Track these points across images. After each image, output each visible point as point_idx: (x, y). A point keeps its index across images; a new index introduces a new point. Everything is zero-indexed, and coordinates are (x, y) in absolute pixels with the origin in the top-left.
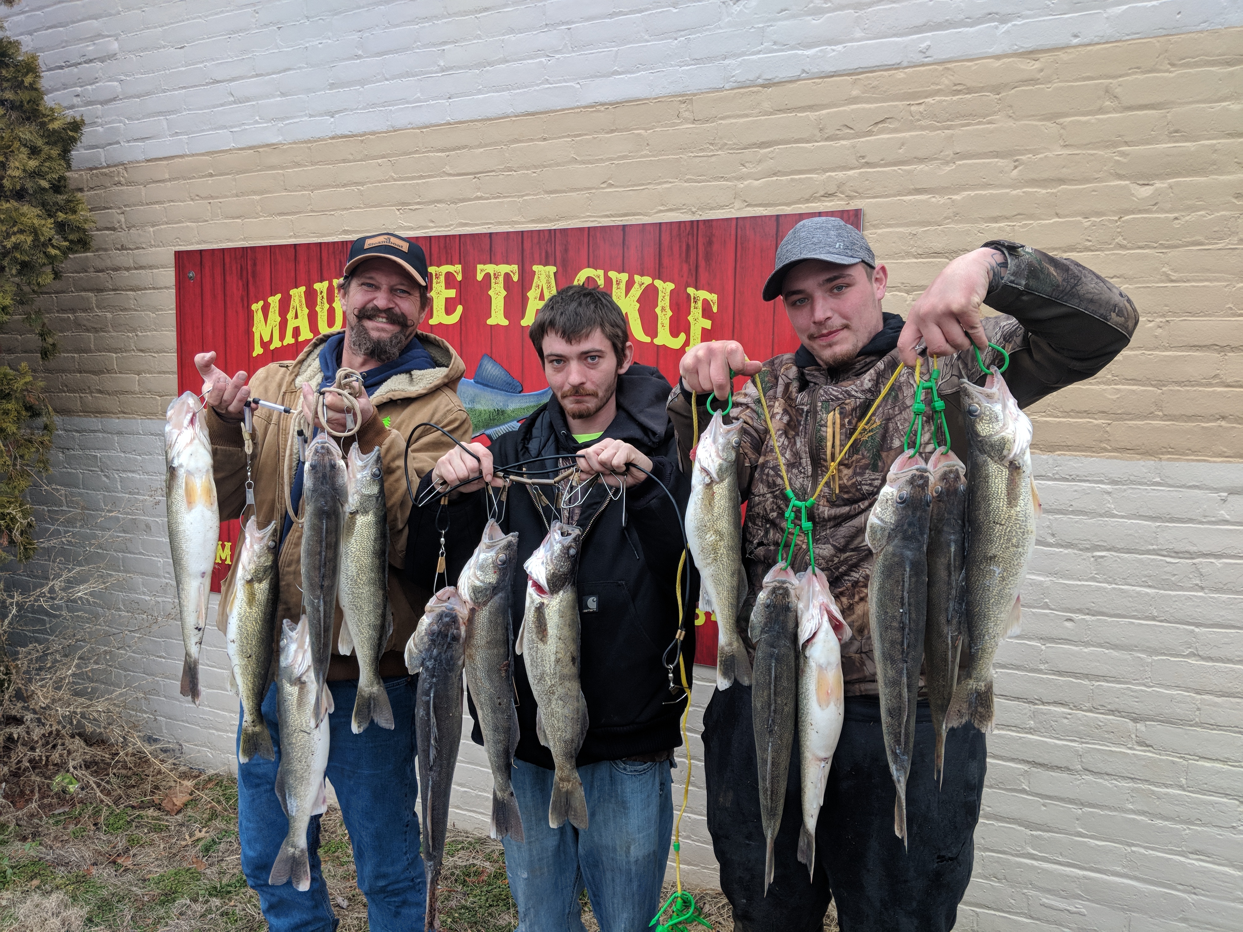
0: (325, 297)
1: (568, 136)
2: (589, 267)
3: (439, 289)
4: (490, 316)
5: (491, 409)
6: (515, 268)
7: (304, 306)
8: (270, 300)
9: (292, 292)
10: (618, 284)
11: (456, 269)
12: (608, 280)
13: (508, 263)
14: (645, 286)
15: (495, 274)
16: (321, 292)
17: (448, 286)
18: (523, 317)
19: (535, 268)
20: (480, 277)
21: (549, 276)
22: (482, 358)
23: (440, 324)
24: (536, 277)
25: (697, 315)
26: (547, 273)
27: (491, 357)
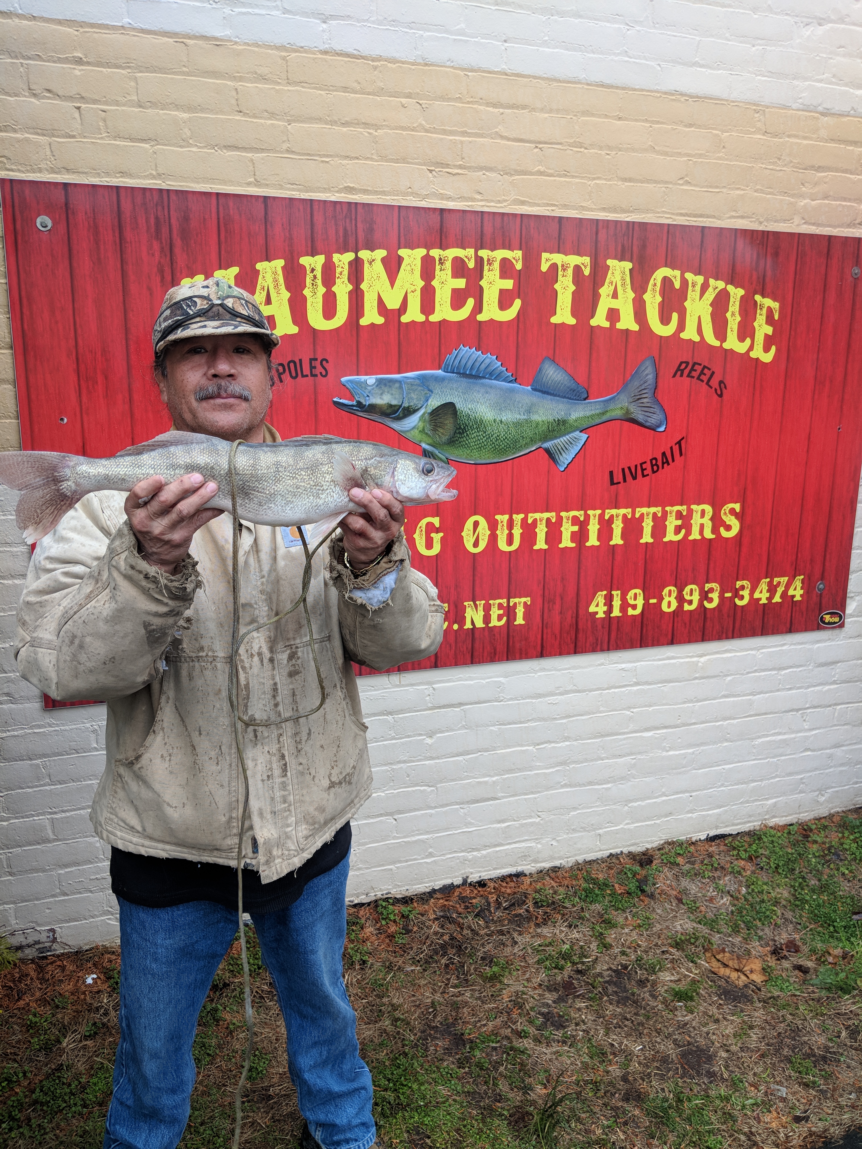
0: (319, 276)
1: (646, 121)
3: (492, 278)
4: (555, 313)
5: (551, 419)
6: (587, 260)
9: (259, 266)
10: (693, 286)
11: (516, 256)
13: (579, 253)
14: (718, 290)
15: (563, 266)
16: (313, 270)
17: (503, 275)
18: (593, 316)
19: (609, 262)
20: (544, 267)
21: (624, 273)
22: (543, 361)
23: (492, 320)
24: (610, 272)
25: (761, 321)
26: (623, 269)
27: (554, 361)
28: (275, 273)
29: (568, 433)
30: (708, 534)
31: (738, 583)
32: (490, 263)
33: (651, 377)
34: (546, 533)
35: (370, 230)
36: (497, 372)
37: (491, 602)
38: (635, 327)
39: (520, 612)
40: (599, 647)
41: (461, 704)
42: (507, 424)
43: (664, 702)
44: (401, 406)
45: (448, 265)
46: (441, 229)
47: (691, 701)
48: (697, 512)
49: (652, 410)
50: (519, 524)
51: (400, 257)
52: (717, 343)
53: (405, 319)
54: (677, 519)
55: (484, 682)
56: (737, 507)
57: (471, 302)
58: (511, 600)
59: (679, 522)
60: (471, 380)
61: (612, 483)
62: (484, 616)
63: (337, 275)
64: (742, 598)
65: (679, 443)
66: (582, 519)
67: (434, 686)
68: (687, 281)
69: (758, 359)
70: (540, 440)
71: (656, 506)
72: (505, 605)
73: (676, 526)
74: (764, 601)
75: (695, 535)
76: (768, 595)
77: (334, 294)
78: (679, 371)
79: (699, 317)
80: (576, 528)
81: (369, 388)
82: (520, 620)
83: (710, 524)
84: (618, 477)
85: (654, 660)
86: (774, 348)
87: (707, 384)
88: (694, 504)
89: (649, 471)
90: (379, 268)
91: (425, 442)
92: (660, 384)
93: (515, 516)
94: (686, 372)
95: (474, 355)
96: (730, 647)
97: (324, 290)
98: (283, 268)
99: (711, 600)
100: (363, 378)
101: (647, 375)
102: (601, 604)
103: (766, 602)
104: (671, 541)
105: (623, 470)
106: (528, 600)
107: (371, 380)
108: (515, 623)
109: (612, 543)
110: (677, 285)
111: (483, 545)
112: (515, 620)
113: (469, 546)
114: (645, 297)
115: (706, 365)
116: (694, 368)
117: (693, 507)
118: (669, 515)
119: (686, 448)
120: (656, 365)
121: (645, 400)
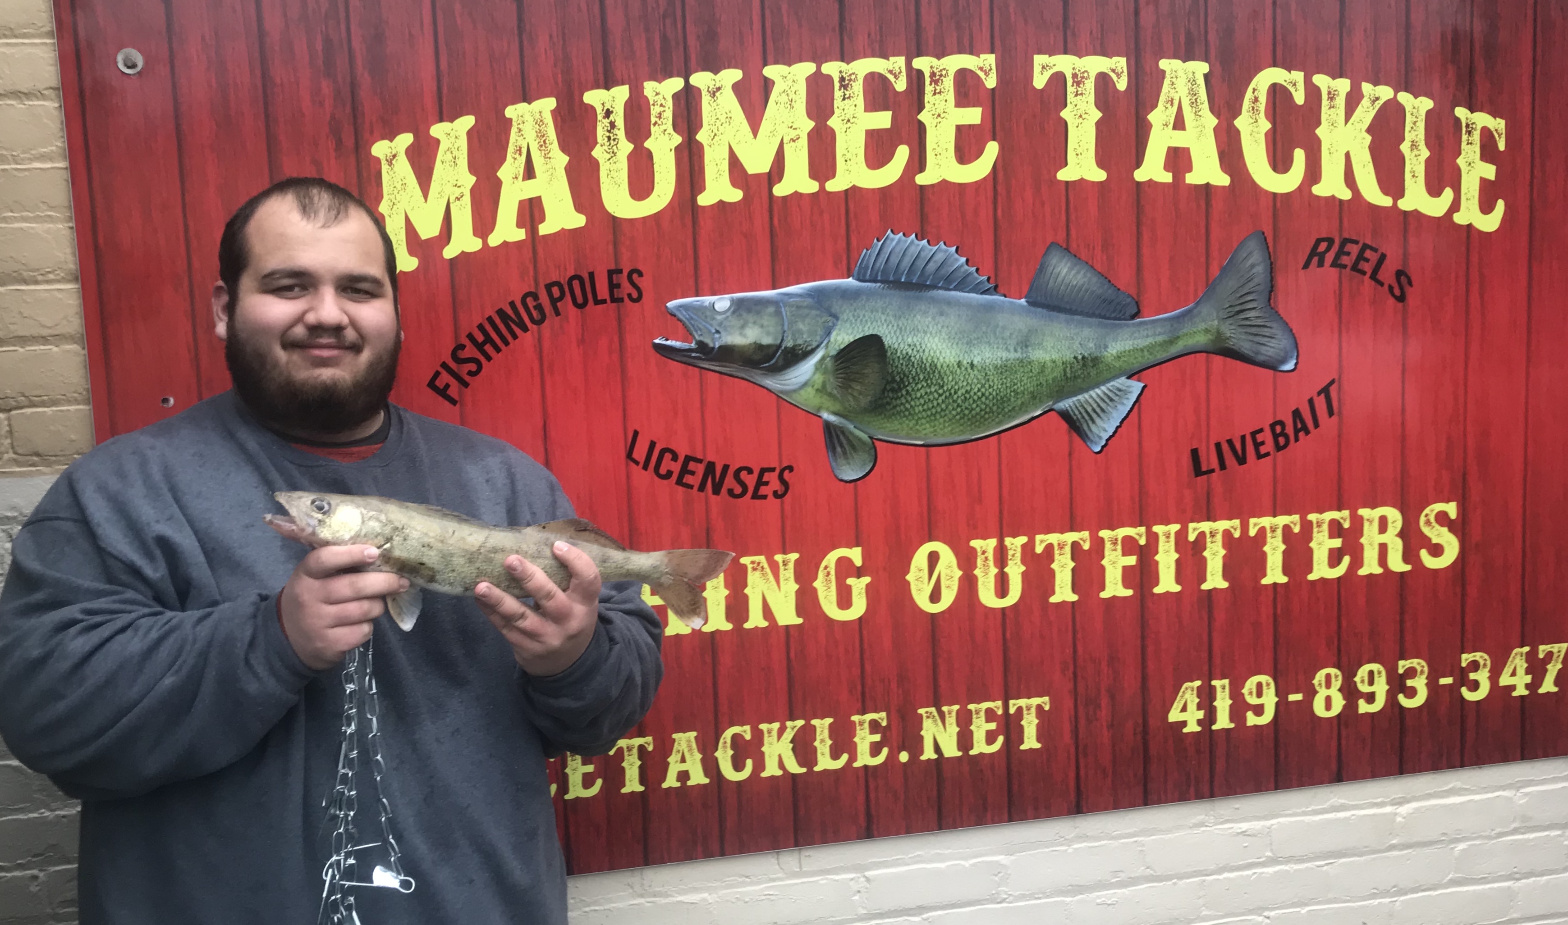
0: (620, 123)
2: (1275, 65)
3: (941, 106)
4: (1064, 163)
5: (1069, 356)
6: (1120, 63)
7: (555, 146)
8: (437, 130)
9: (510, 112)
10: (1331, 98)
11: (983, 64)
12: (1313, 93)
13: (1106, 53)
14: (1381, 102)
15: (1075, 76)
16: (608, 113)
17: (962, 100)
18: (1138, 164)
19: (1164, 64)
20: (1040, 81)
21: (1194, 82)
22: (1046, 251)
23: (944, 184)
24: (1167, 82)
25: (1471, 155)
26: (1191, 76)
27: (1067, 249)
28: (540, 122)
29: (1104, 383)
30: (1397, 564)
31: (1464, 656)
32: (936, 79)
33: (1260, 270)
34: (1073, 570)
35: (710, 36)
36: (960, 275)
37: (972, 707)
38: (1224, 180)
39: (1030, 726)
40: (1192, 789)
41: (921, 909)
42: (983, 369)
43: (1330, 896)
44: (780, 346)
45: (858, 88)
46: (841, 24)
47: (1385, 893)
48: (1370, 521)
49: (1266, 332)
50: (1018, 555)
51: (766, 79)
52: (1386, 201)
53: (780, 190)
54: (1331, 536)
55: (966, 864)
56: (1451, 509)
57: (902, 153)
58: (1011, 702)
59: (1337, 543)
60: (908, 293)
61: (1198, 471)
62: (959, 733)
63: (653, 120)
64: (1474, 686)
65: (1325, 391)
66: (1142, 542)
67: (867, 874)
68: (1317, 91)
69: (1470, 226)
70: (1050, 396)
71: (1290, 514)
72: (1000, 712)
73: (1331, 551)
74: (1521, 691)
75: (1370, 566)
76: (1528, 679)
77: (649, 154)
78: (1315, 256)
79: (1348, 155)
80: (1132, 560)
81: (719, 317)
82: (1030, 742)
83: (1399, 543)
84: (1210, 460)
85: (1305, 814)
86: (1500, 205)
87: (1373, 277)
88: (1364, 507)
89: (1268, 446)
90: (729, 102)
91: (828, 410)
92: (1280, 281)
93: (1008, 541)
94: (1329, 257)
95: (912, 248)
96: (1458, 784)
97: (630, 147)
98: (553, 112)
99: (1411, 693)
100: (707, 300)
101: (1253, 266)
102: (1192, 706)
103: (1526, 693)
104: (1323, 580)
105: (1218, 446)
106: (1044, 701)
107: (722, 303)
108: (1022, 747)
109: (1205, 587)
110: (1299, 98)
111: (948, 598)
112: (1022, 742)
113: (922, 599)
114: (1238, 123)
115: (1369, 242)
116: (1345, 250)
117: (1362, 512)
118: (1315, 530)
119: (1339, 400)
120: (1268, 248)
121: (1251, 314)
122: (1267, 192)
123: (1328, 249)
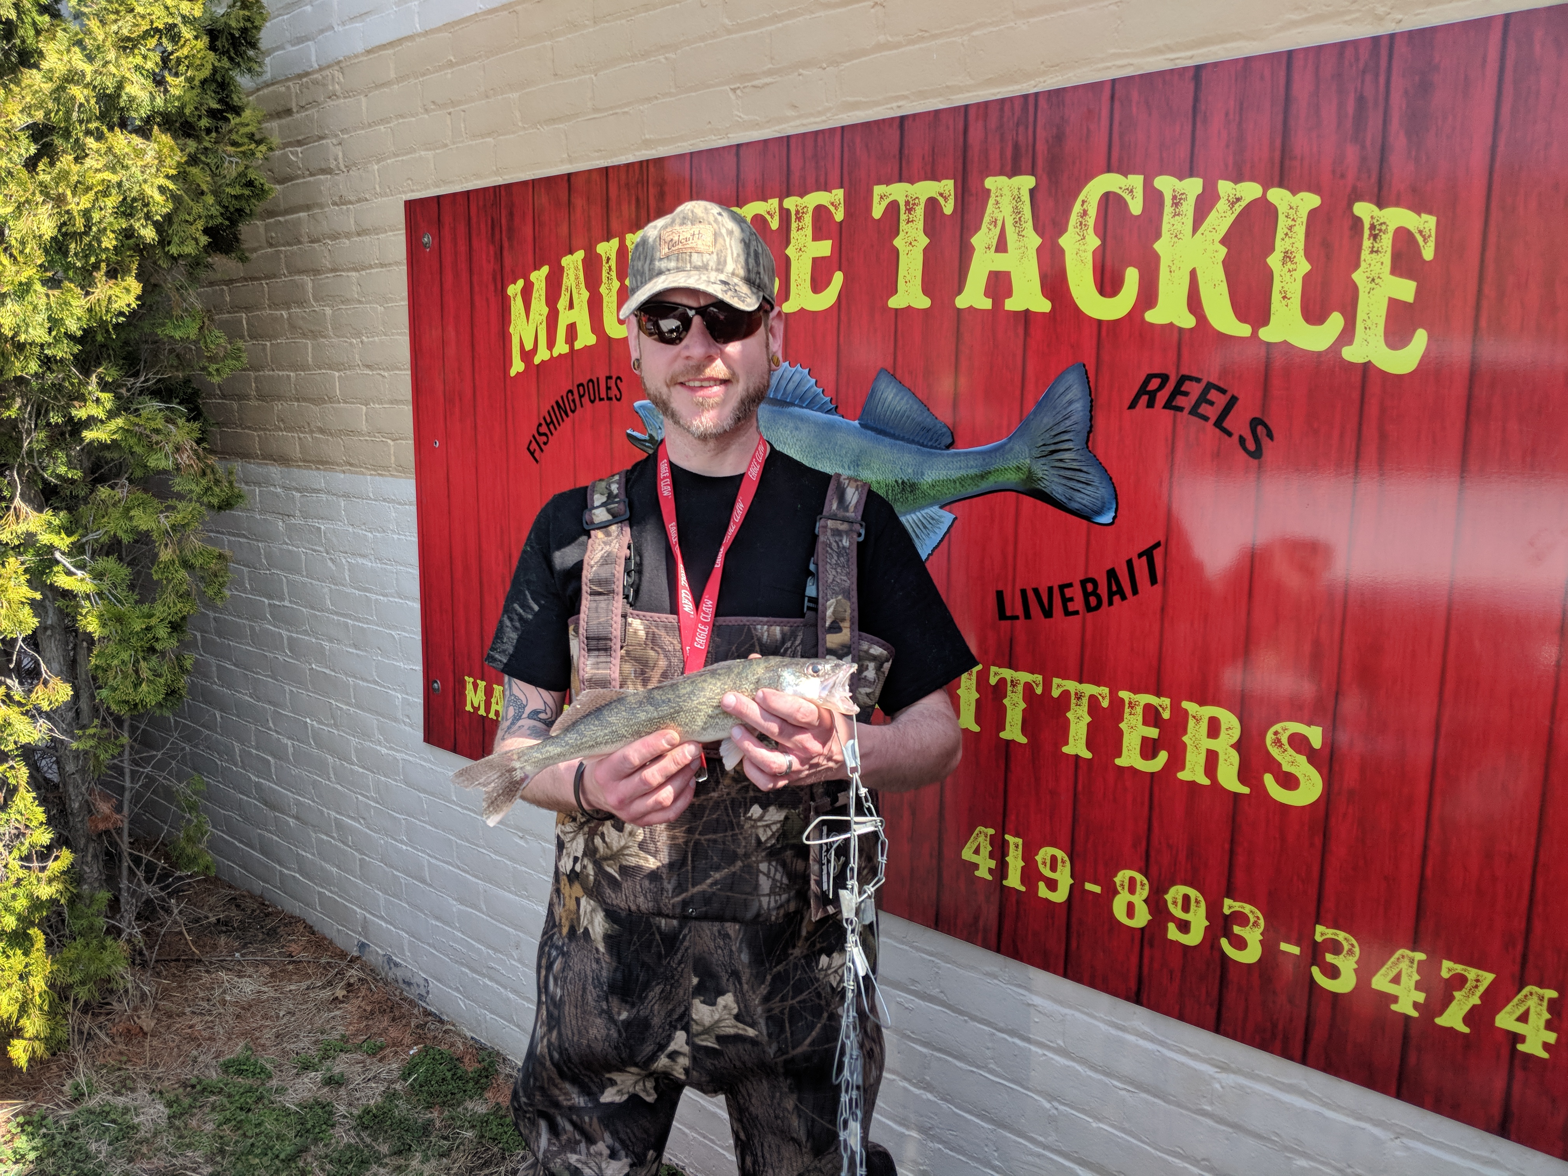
0: (614, 266)
2: (1109, 170)
3: (802, 241)
4: (894, 290)
5: (891, 480)
6: (948, 186)
7: (583, 286)
8: (534, 276)
9: (563, 261)
10: (1177, 205)
11: (834, 199)
12: (1153, 199)
13: (936, 177)
14: (1243, 204)
15: (907, 203)
16: (608, 259)
17: (818, 235)
18: (960, 291)
19: (990, 183)
20: (877, 211)
21: (1018, 199)
22: (880, 376)
23: (803, 312)
24: (991, 202)
25: (1376, 268)
26: (1016, 192)
27: (894, 376)
28: (577, 269)
29: (920, 508)
30: (1231, 781)
31: (1319, 929)
32: (799, 216)
33: (1078, 408)
35: (662, 195)
36: (811, 394)
38: (1044, 306)
46: (737, 176)
48: (1198, 720)
49: (1082, 476)
52: (1243, 331)
56: (1313, 734)
59: (1153, 733)
60: (776, 408)
61: (1001, 615)
64: (1333, 972)
65: (1148, 554)
68: (1159, 196)
69: (1368, 365)
71: (1098, 685)
73: (1145, 740)
74: (1406, 1009)
75: (1193, 773)
76: (1420, 998)
78: (1145, 395)
79: (1194, 272)
83: (1233, 757)
86: (1421, 337)
87: (1219, 425)
88: (1190, 699)
89: (1078, 604)
92: (1101, 422)
94: (1162, 397)
96: (1304, 1085)
97: (618, 284)
98: (583, 261)
99: (1240, 944)
101: (1070, 403)
102: (985, 853)
103: (1415, 1014)
104: (1132, 770)
105: (1024, 592)
109: (1004, 736)
110: (1136, 207)
114: (1064, 241)
115: (1214, 380)
116: (1183, 389)
117: (1186, 705)
118: (1127, 710)
119: (1165, 569)
120: (1089, 382)
121: (1066, 455)
122: (1090, 319)
123: (1161, 387)
